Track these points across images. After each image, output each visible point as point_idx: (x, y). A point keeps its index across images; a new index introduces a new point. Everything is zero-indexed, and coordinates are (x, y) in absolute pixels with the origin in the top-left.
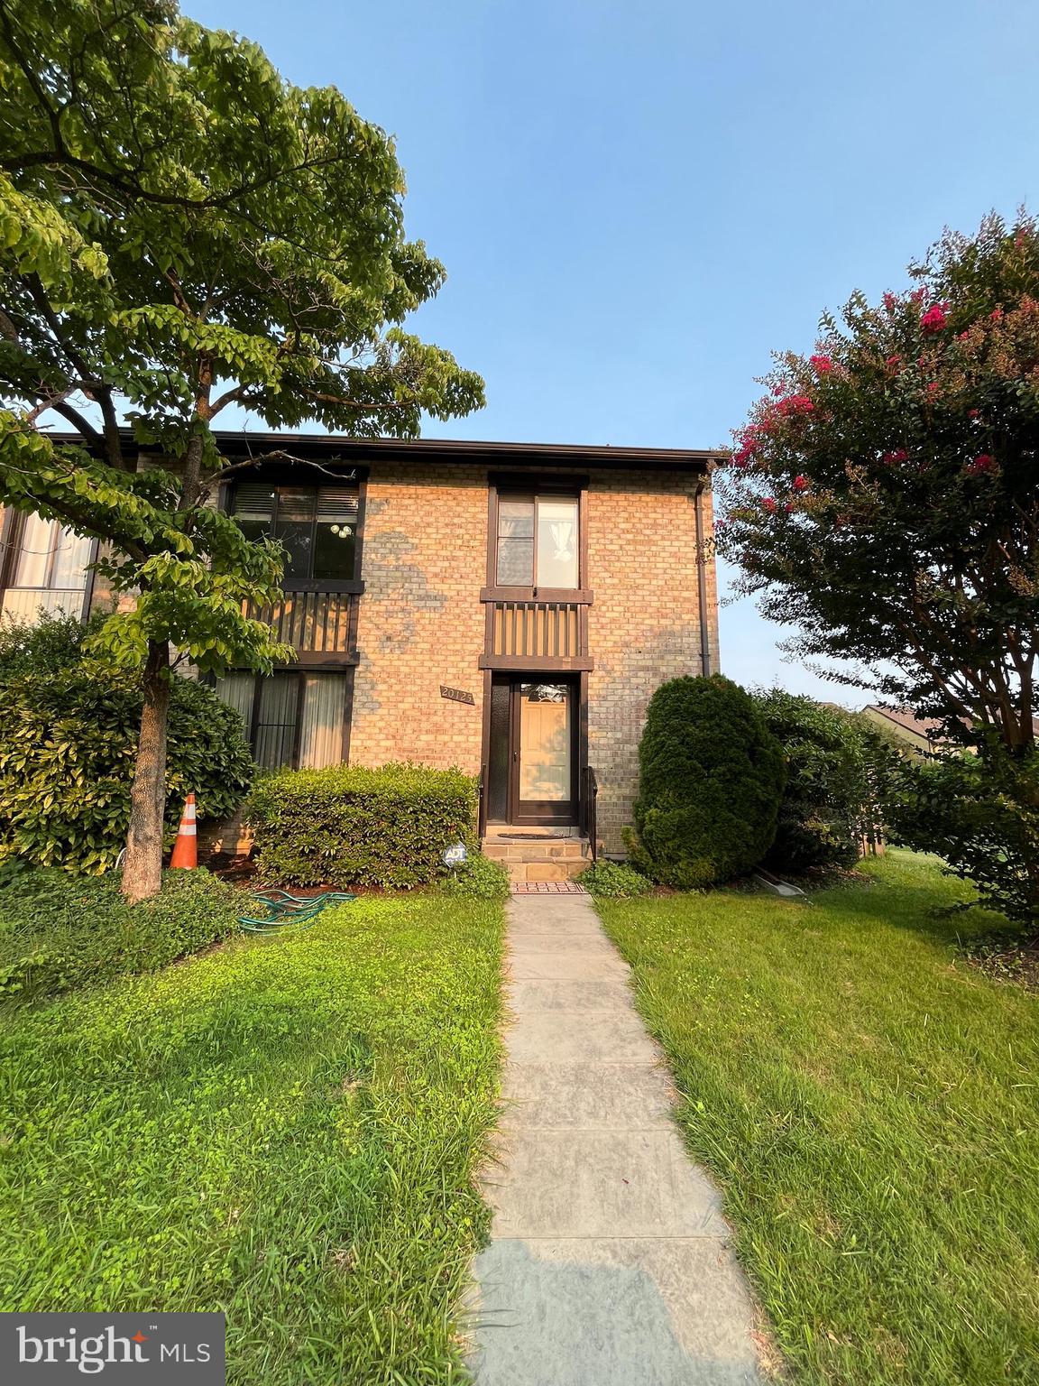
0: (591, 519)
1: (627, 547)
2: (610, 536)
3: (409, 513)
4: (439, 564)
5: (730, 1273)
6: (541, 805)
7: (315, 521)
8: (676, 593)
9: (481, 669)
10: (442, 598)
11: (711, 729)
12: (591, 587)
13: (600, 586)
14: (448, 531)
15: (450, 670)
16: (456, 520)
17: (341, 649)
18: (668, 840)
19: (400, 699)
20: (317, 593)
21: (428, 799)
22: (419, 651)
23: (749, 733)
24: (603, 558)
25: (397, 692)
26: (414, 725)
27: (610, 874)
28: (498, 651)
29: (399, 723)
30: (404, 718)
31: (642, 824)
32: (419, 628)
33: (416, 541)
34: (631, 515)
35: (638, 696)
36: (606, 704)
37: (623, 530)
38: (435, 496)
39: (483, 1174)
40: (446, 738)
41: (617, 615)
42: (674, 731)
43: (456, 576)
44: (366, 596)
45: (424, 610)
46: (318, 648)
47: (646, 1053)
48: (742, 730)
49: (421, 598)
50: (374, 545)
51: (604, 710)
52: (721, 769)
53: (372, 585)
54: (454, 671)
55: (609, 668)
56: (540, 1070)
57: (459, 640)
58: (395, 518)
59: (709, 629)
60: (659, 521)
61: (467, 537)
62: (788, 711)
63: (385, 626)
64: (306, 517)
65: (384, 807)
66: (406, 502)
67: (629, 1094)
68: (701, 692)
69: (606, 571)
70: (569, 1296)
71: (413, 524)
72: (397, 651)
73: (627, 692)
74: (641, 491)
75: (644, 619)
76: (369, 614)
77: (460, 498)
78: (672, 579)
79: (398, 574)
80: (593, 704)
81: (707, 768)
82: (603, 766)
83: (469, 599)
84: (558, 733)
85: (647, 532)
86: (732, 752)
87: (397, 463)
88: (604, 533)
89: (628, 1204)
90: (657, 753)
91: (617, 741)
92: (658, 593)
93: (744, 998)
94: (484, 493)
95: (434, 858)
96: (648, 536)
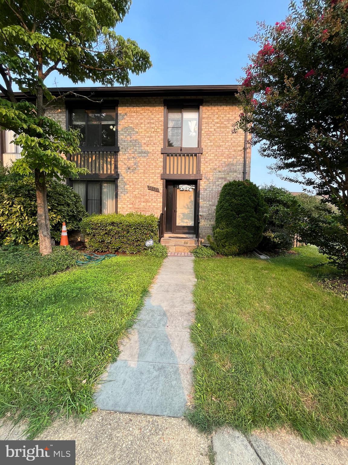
0: (204, 118)
1: (217, 130)
2: (211, 125)
3: (134, 119)
4: (146, 139)
5: (189, 376)
6: (184, 227)
7: (101, 123)
8: (235, 148)
9: (161, 179)
10: (147, 153)
11: (241, 200)
12: (203, 147)
13: (206, 146)
14: (149, 126)
15: (151, 180)
16: (152, 121)
17: (113, 172)
18: (222, 239)
19: (134, 190)
20: (103, 152)
21: (139, 224)
22: (140, 173)
23: (256, 202)
24: (208, 135)
25: (133, 188)
26: (139, 200)
27: (202, 250)
28: (168, 173)
29: (134, 199)
30: (135, 197)
31: (214, 234)
32: (139, 164)
33: (137, 130)
34: (219, 116)
35: (219, 189)
36: (207, 192)
37: (216, 122)
38: (143, 111)
39: (122, 341)
40: (150, 204)
41: (212, 157)
42: (227, 201)
43: (152, 144)
44: (120, 152)
45: (141, 157)
46: (105, 172)
47: (190, 307)
48: (253, 200)
49: (140, 153)
50: (122, 132)
51: (205, 194)
52: (243, 215)
53: (122, 148)
54: (152, 180)
55: (208, 178)
56: (153, 311)
57: (154, 169)
58: (129, 121)
59: (247, 162)
60: (230, 118)
61: (156, 128)
62: (275, 194)
63: (128, 164)
64: (98, 122)
65: (124, 227)
66: (133, 114)
67: (179, 320)
68: (239, 186)
69: (209, 140)
70: (134, 378)
71: (136, 123)
72: (132, 173)
73: (214, 187)
74: (224, 105)
75: (222, 159)
76: (122, 159)
77: (153, 112)
78: (234, 142)
79: (131, 144)
80: (201, 192)
81: (238, 215)
82: (204, 214)
83: (157, 153)
84: (190, 202)
85: (225, 123)
86: (248, 209)
87: (129, 98)
88: (208, 124)
89: (164, 353)
90: (221, 209)
91: (210, 205)
92: (228, 148)
93: (230, 292)
94: (162, 109)
95: (142, 244)
96: (226, 124)
